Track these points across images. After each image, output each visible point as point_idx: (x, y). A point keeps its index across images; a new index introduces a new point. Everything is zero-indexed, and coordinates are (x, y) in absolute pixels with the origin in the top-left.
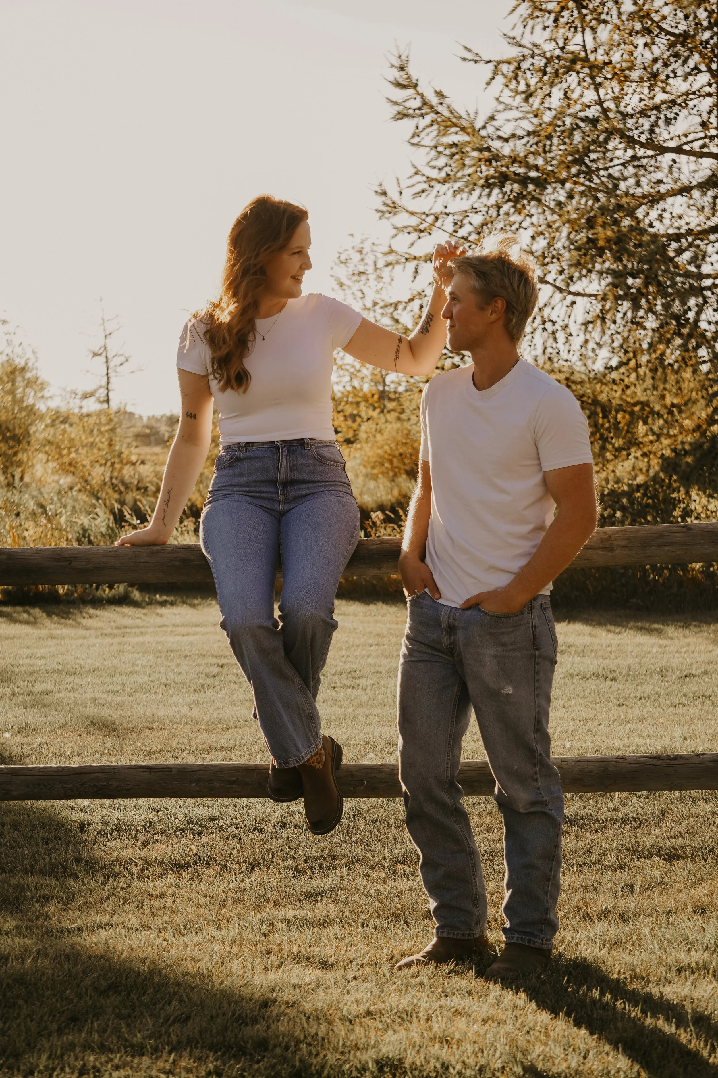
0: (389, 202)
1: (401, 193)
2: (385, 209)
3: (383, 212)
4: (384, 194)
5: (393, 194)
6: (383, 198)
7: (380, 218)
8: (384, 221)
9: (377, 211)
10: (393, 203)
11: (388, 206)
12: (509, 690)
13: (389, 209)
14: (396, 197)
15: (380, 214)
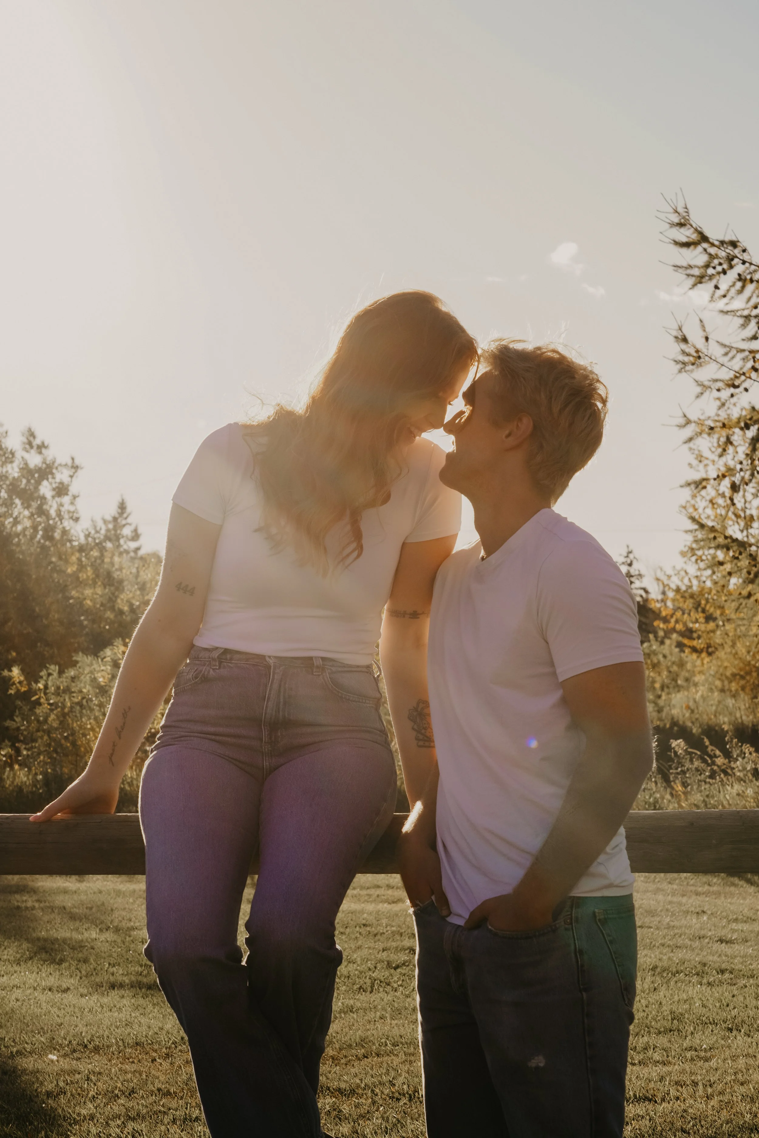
0: (692, 352)
1: (707, 339)
2: (686, 359)
3: (684, 363)
4: (685, 340)
5: (696, 338)
6: (683, 346)
7: (680, 371)
8: (684, 374)
9: (677, 362)
10: (697, 351)
11: (688, 355)
12: (539, 1061)
13: (692, 359)
14: (700, 344)
15: (680, 366)
